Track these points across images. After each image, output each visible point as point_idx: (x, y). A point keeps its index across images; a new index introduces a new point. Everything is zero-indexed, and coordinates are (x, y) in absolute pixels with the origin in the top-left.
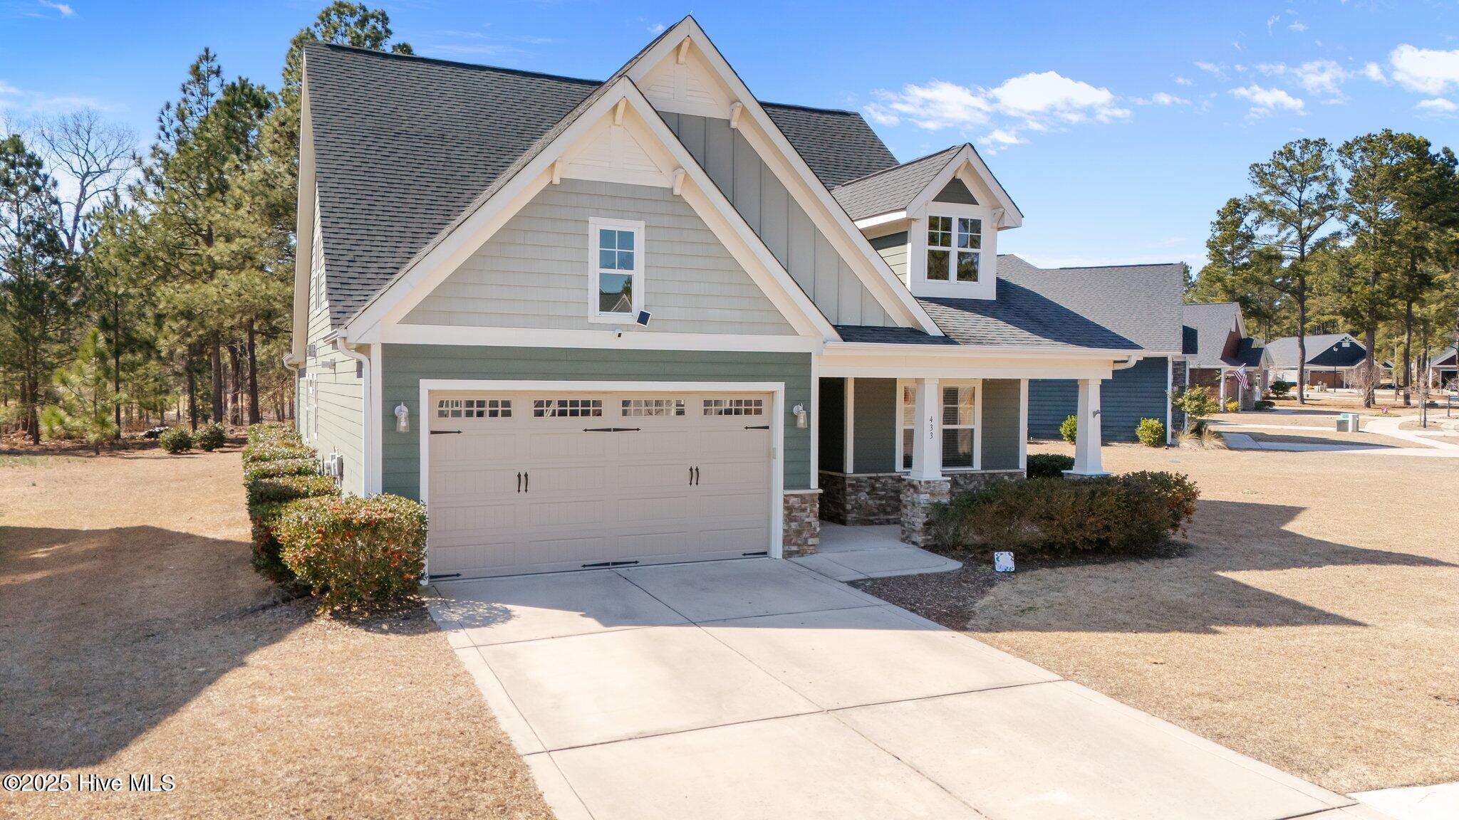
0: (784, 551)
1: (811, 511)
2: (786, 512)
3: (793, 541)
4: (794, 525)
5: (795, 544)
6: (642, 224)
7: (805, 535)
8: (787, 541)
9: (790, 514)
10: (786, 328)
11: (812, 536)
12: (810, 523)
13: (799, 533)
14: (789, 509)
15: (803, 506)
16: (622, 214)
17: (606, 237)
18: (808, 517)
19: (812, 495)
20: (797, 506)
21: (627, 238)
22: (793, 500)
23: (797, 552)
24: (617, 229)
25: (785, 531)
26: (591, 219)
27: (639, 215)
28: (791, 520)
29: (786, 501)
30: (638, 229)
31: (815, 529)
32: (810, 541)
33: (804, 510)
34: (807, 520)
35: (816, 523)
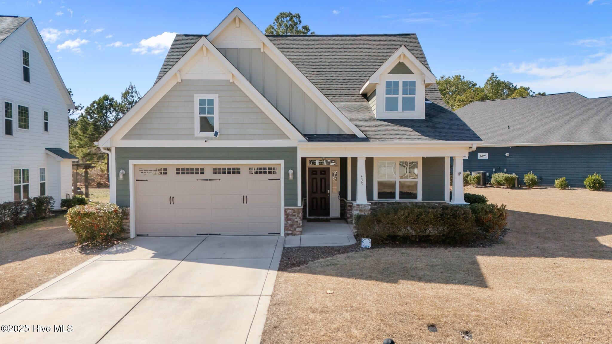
0: (285, 233)
1: (298, 216)
2: (285, 216)
3: (289, 229)
4: (289, 222)
5: (290, 230)
6: (217, 95)
7: (295, 226)
8: (286, 229)
9: (287, 217)
10: (284, 136)
11: (298, 227)
12: (297, 221)
13: (292, 225)
14: (287, 215)
15: (294, 214)
16: (208, 92)
17: (202, 102)
18: (296, 219)
19: (298, 209)
20: (290, 213)
21: (211, 102)
22: (289, 211)
23: (292, 234)
24: (206, 98)
25: (285, 224)
26: (195, 95)
27: (216, 92)
28: (288, 220)
29: (285, 211)
30: (215, 97)
31: (300, 224)
32: (297, 229)
33: (294, 216)
34: (296, 220)
35: (300, 222)
